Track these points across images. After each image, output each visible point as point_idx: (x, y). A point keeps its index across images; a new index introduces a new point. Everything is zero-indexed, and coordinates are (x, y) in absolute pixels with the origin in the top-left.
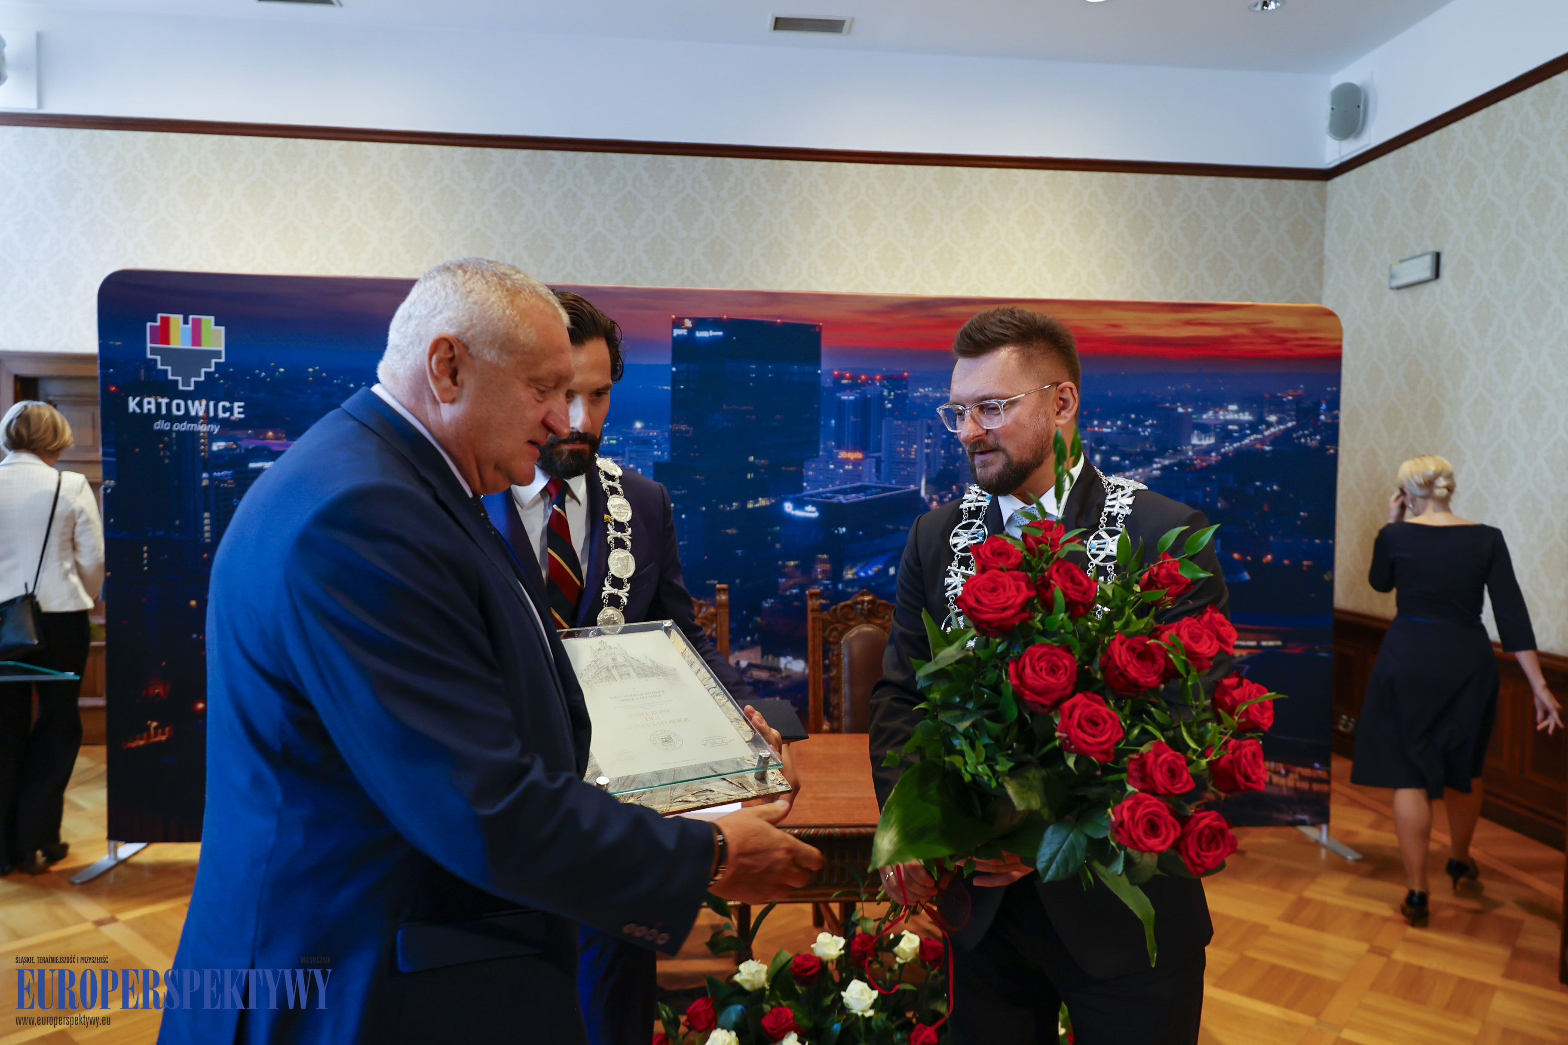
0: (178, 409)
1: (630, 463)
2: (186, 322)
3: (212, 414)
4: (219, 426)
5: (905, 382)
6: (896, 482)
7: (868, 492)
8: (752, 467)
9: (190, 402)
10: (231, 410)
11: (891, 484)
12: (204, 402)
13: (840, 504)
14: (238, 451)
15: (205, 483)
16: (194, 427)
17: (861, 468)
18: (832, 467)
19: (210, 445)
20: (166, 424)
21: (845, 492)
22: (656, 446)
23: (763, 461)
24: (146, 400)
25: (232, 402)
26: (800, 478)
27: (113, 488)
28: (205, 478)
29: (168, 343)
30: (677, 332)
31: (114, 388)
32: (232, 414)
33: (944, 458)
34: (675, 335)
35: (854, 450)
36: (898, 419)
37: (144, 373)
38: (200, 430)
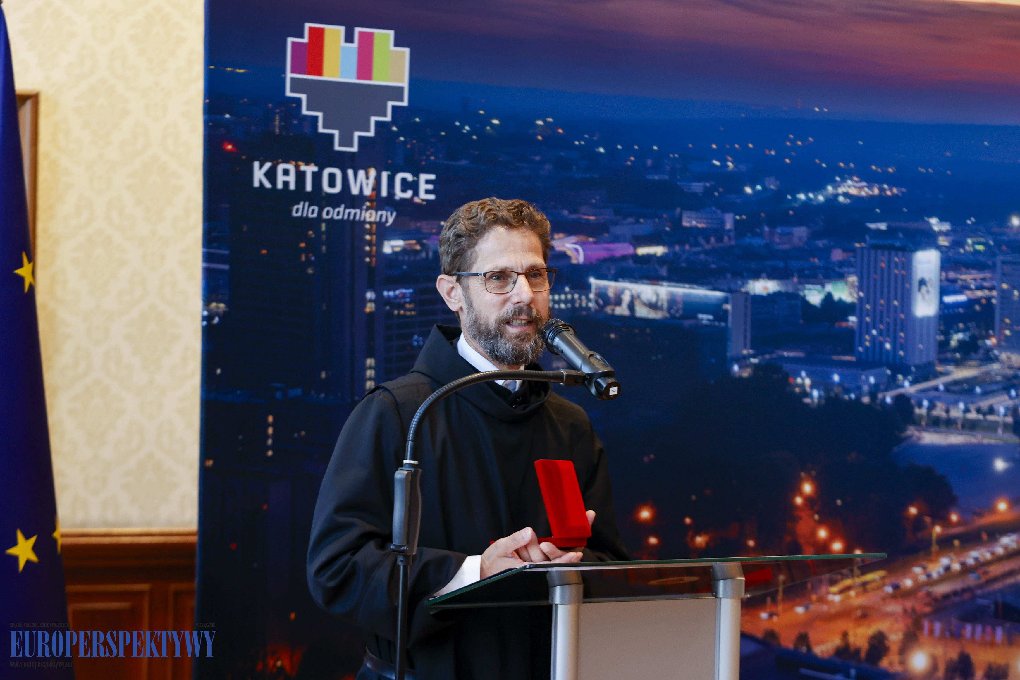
0: (332, 184)
1: (1003, 282)
2: (349, 38)
3: (384, 193)
4: (394, 214)
9: (350, 172)
10: (414, 186)
12: (373, 173)
14: (424, 255)
15: (370, 307)
16: (355, 214)
19: (380, 245)
20: (311, 208)
24: (281, 167)
25: (416, 174)
27: (224, 316)
28: (371, 301)
29: (320, 73)
31: (230, 147)
32: (416, 193)
37: (280, 122)
38: (365, 218)
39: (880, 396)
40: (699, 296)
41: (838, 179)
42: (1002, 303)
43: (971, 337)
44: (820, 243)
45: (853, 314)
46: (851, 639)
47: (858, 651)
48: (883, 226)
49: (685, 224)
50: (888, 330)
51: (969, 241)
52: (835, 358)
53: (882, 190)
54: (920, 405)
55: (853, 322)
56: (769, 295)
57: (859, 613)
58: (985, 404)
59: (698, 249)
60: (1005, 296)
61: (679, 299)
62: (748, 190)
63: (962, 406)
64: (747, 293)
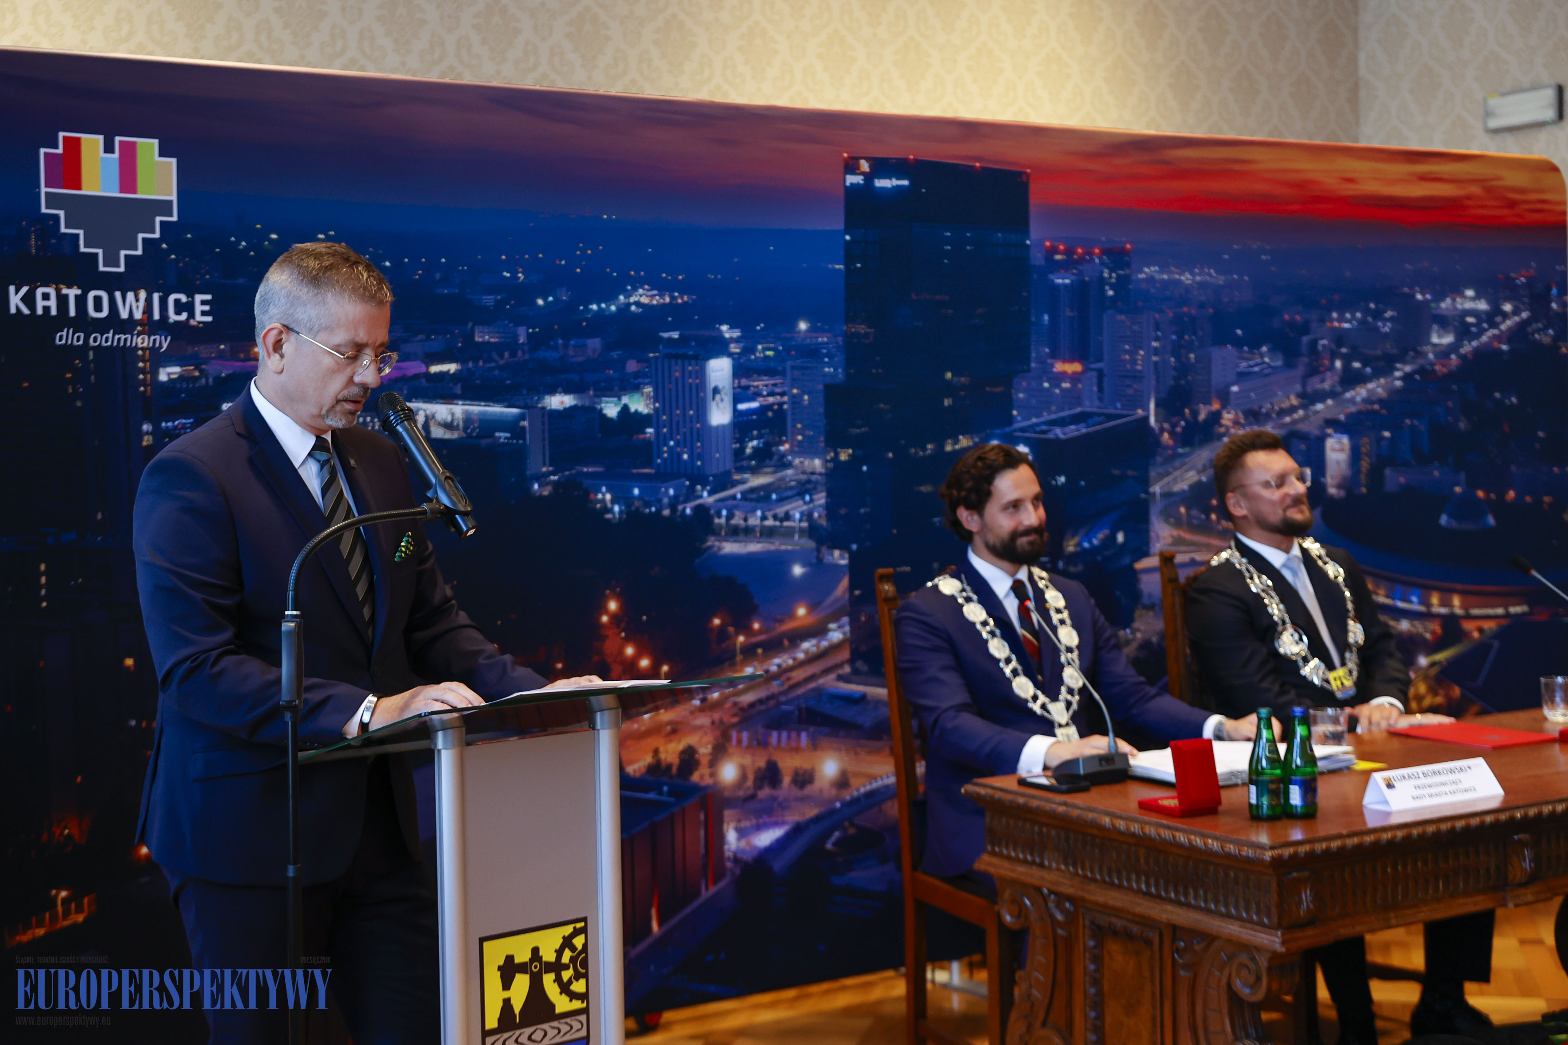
0: (98, 307)
1: (793, 387)
2: (109, 148)
3: (156, 316)
4: (169, 338)
5: (1127, 258)
6: (1122, 405)
7: (1090, 421)
8: (950, 389)
9: (118, 295)
10: (189, 308)
11: (1116, 408)
12: (143, 295)
13: (1057, 440)
14: (203, 381)
15: (147, 440)
16: (126, 340)
17: (1080, 386)
18: (1046, 385)
19: (155, 373)
20: (77, 335)
21: (1062, 423)
22: (826, 360)
23: (963, 379)
24: (40, 291)
25: (191, 295)
26: (1007, 402)
28: (147, 433)
29: (79, 187)
30: (852, 179)
32: (192, 315)
33: (1175, 368)
34: (848, 184)
35: (1071, 360)
36: (1120, 312)
37: (36, 242)
38: (136, 344)
39: (680, 507)
40: (495, 414)
41: (629, 287)
42: (793, 408)
43: (764, 443)
44: (615, 354)
45: (650, 427)
46: (663, 756)
47: (669, 766)
48: (675, 335)
49: (478, 339)
50: (685, 441)
51: (760, 347)
52: (635, 471)
53: (673, 298)
54: (719, 516)
55: (650, 433)
56: (565, 409)
57: (669, 728)
58: (781, 511)
59: (493, 364)
60: (796, 401)
61: (475, 417)
62: (540, 302)
63: (759, 513)
64: (543, 408)
